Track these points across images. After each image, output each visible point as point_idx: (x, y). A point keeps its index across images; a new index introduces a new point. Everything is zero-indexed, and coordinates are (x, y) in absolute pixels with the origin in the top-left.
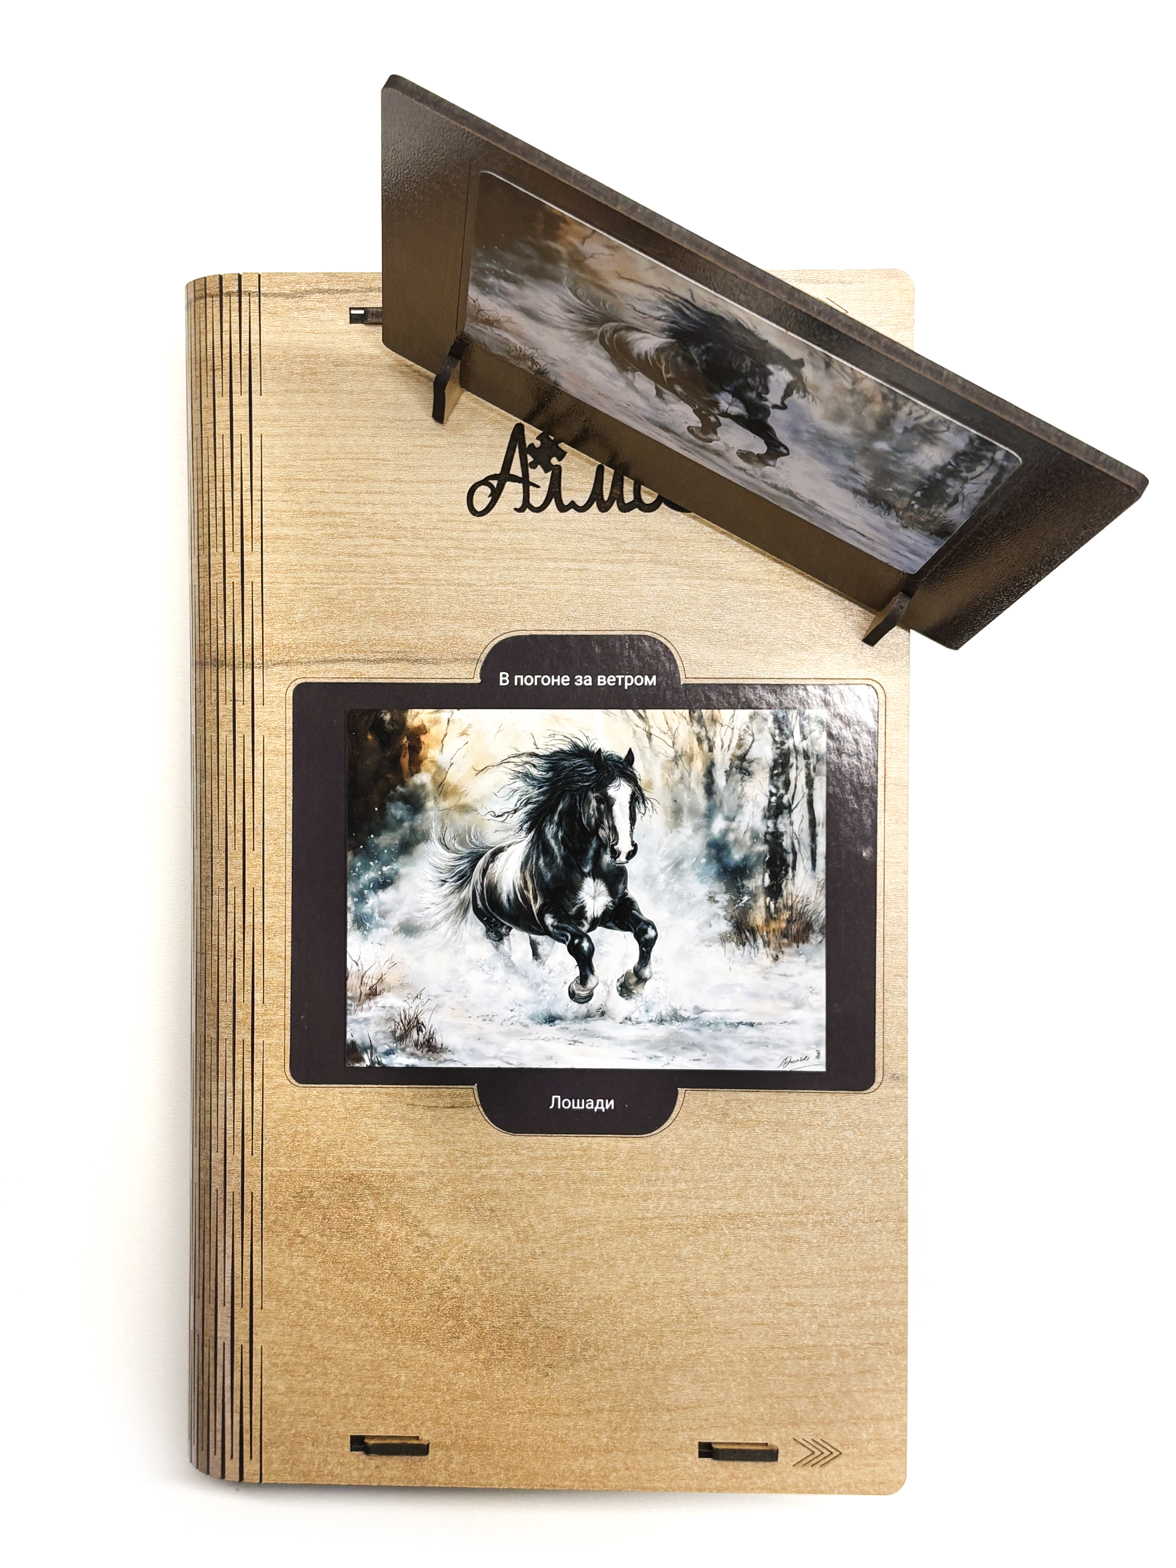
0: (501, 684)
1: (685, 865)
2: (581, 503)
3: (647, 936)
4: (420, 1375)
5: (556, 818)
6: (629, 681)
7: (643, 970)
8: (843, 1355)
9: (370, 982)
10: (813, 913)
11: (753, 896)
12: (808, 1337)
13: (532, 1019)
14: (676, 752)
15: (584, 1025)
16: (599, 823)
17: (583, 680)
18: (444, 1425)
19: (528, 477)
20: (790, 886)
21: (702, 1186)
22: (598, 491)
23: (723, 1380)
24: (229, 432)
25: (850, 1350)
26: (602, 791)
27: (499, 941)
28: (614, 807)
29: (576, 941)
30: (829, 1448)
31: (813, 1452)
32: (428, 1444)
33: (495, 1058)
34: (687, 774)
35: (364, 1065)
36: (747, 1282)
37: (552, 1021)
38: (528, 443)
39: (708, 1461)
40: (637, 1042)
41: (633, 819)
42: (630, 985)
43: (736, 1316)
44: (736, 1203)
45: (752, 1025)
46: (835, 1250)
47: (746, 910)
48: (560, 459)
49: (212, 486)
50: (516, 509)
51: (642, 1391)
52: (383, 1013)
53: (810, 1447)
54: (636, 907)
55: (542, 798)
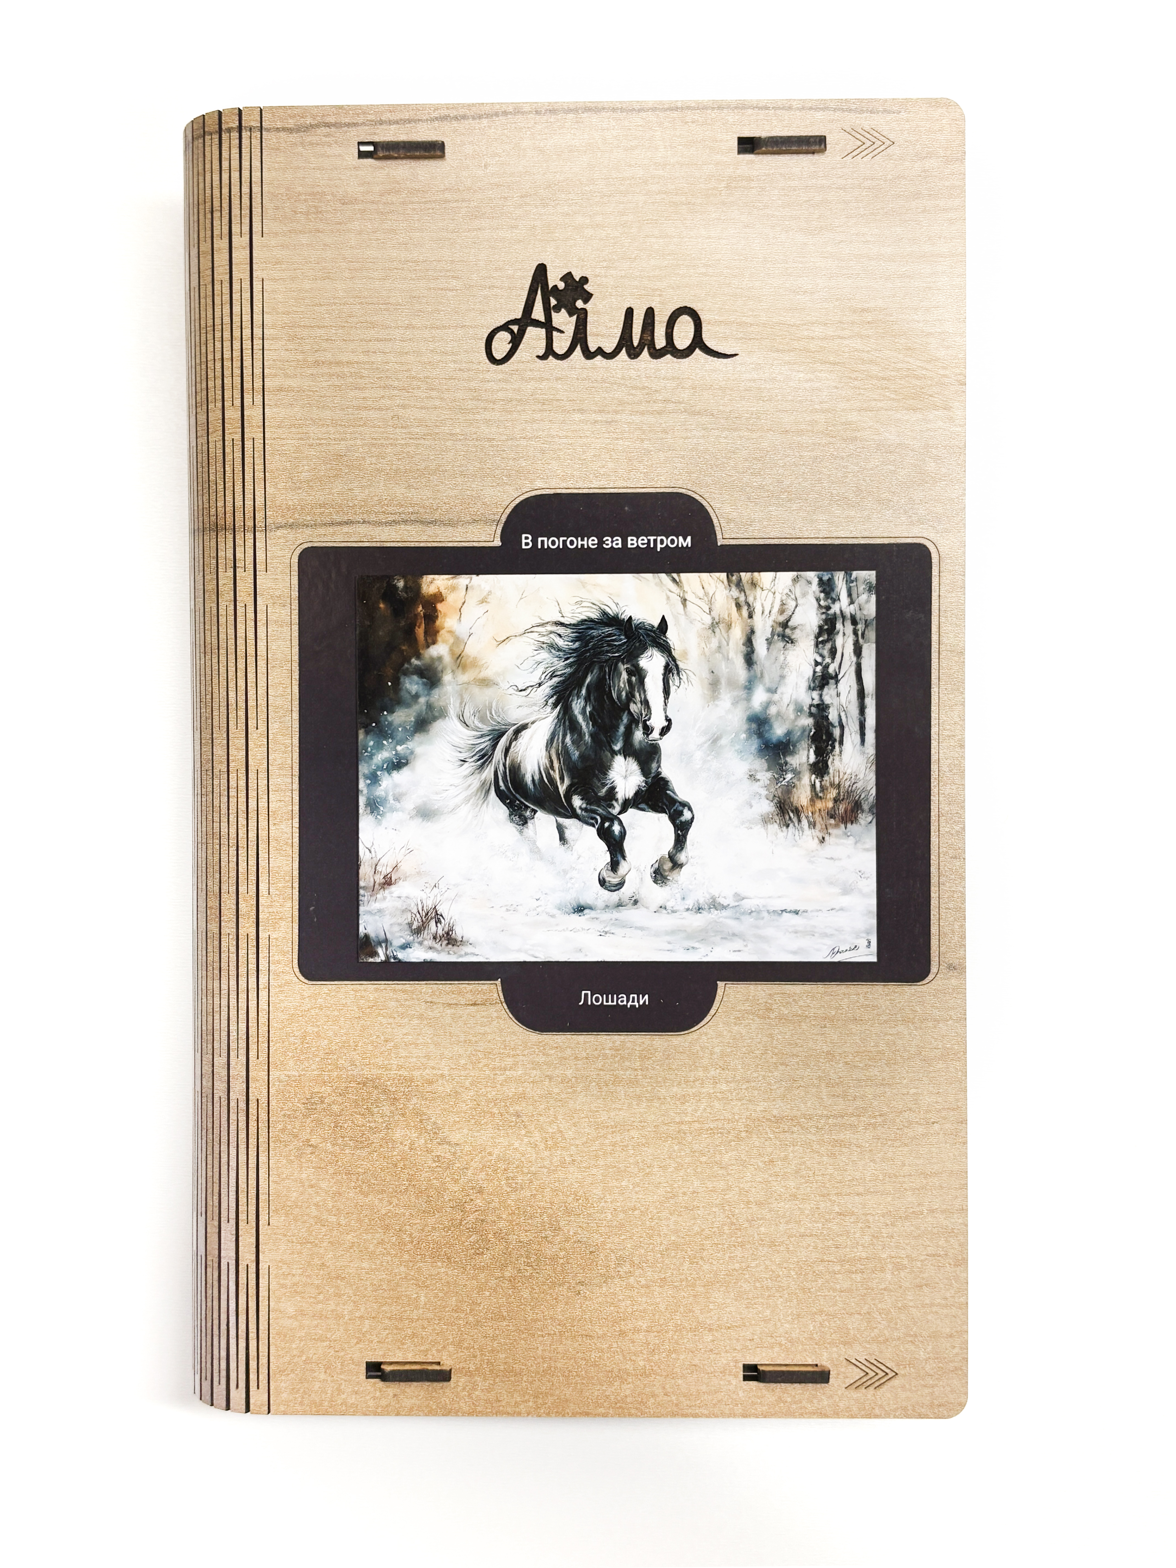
0: (524, 547)
1: (724, 741)
2: (609, 348)
3: (683, 819)
4: (441, 1295)
5: (584, 692)
6: (662, 542)
7: (678, 855)
8: (898, 1267)
9: (384, 870)
10: (863, 791)
11: (797, 773)
12: (860, 1248)
13: (559, 909)
14: (714, 619)
15: (615, 914)
16: (630, 697)
17: (612, 542)
18: (467, 1348)
19: (551, 321)
20: (837, 762)
21: (744, 1087)
22: (627, 335)
23: (769, 1296)
24: (228, 276)
25: (905, 1262)
26: (634, 662)
27: (523, 825)
28: (646, 680)
29: (607, 824)
30: (883, 1368)
31: (867, 1373)
32: (451, 1370)
33: (519, 951)
34: (725, 643)
35: (378, 960)
36: (794, 1190)
37: (581, 911)
38: (551, 285)
39: (753, 1384)
40: (673, 932)
41: (667, 692)
42: (664, 870)
43: (782, 1227)
44: (782, 1105)
45: (796, 912)
46: (890, 1155)
47: (789, 789)
48: (586, 301)
49: (210, 336)
50: (538, 357)
51: (682, 1309)
52: (399, 904)
53: (864, 1368)
54: (671, 788)
55: (568, 670)
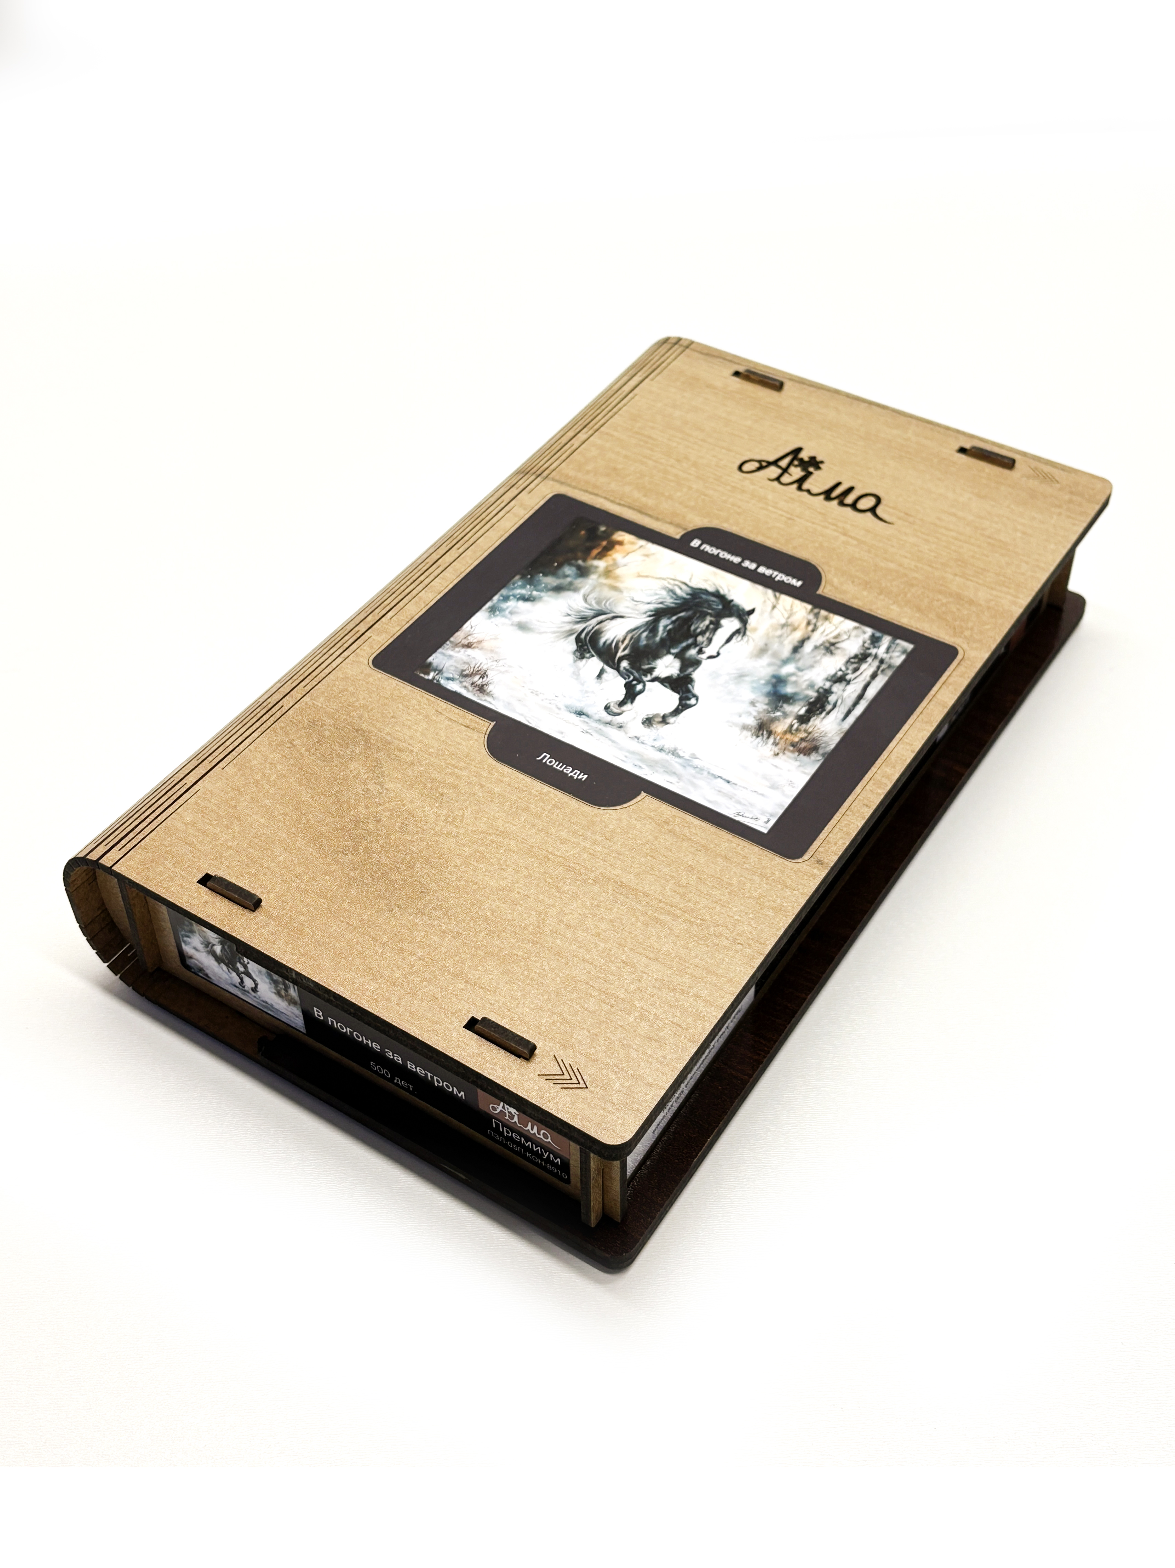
0: (692, 544)
1: (747, 679)
2: (814, 492)
3: (688, 702)
4: (295, 862)
5: (674, 618)
6: (781, 577)
7: (670, 717)
8: (642, 1017)
9: (471, 639)
10: (825, 743)
11: (785, 715)
12: (623, 991)
13: (566, 707)
14: (787, 622)
15: (602, 727)
16: (702, 633)
17: (750, 564)
18: (283, 902)
19: (788, 469)
20: (818, 721)
21: (614, 855)
22: (829, 491)
23: (529, 984)
25: (652, 1017)
26: (719, 619)
27: (579, 658)
28: (719, 630)
29: (634, 683)
30: (579, 1078)
31: (563, 1074)
32: (262, 906)
33: (522, 715)
34: (785, 636)
35: (426, 677)
36: (600, 931)
37: (580, 715)
38: (800, 457)
39: (469, 1033)
40: (633, 753)
41: (728, 640)
42: (654, 721)
43: (574, 947)
44: (632, 878)
45: (728, 782)
46: (690, 946)
47: (774, 720)
48: (815, 470)
51: (457, 958)
52: (465, 659)
53: (564, 1069)
54: (693, 684)
55: (673, 605)
